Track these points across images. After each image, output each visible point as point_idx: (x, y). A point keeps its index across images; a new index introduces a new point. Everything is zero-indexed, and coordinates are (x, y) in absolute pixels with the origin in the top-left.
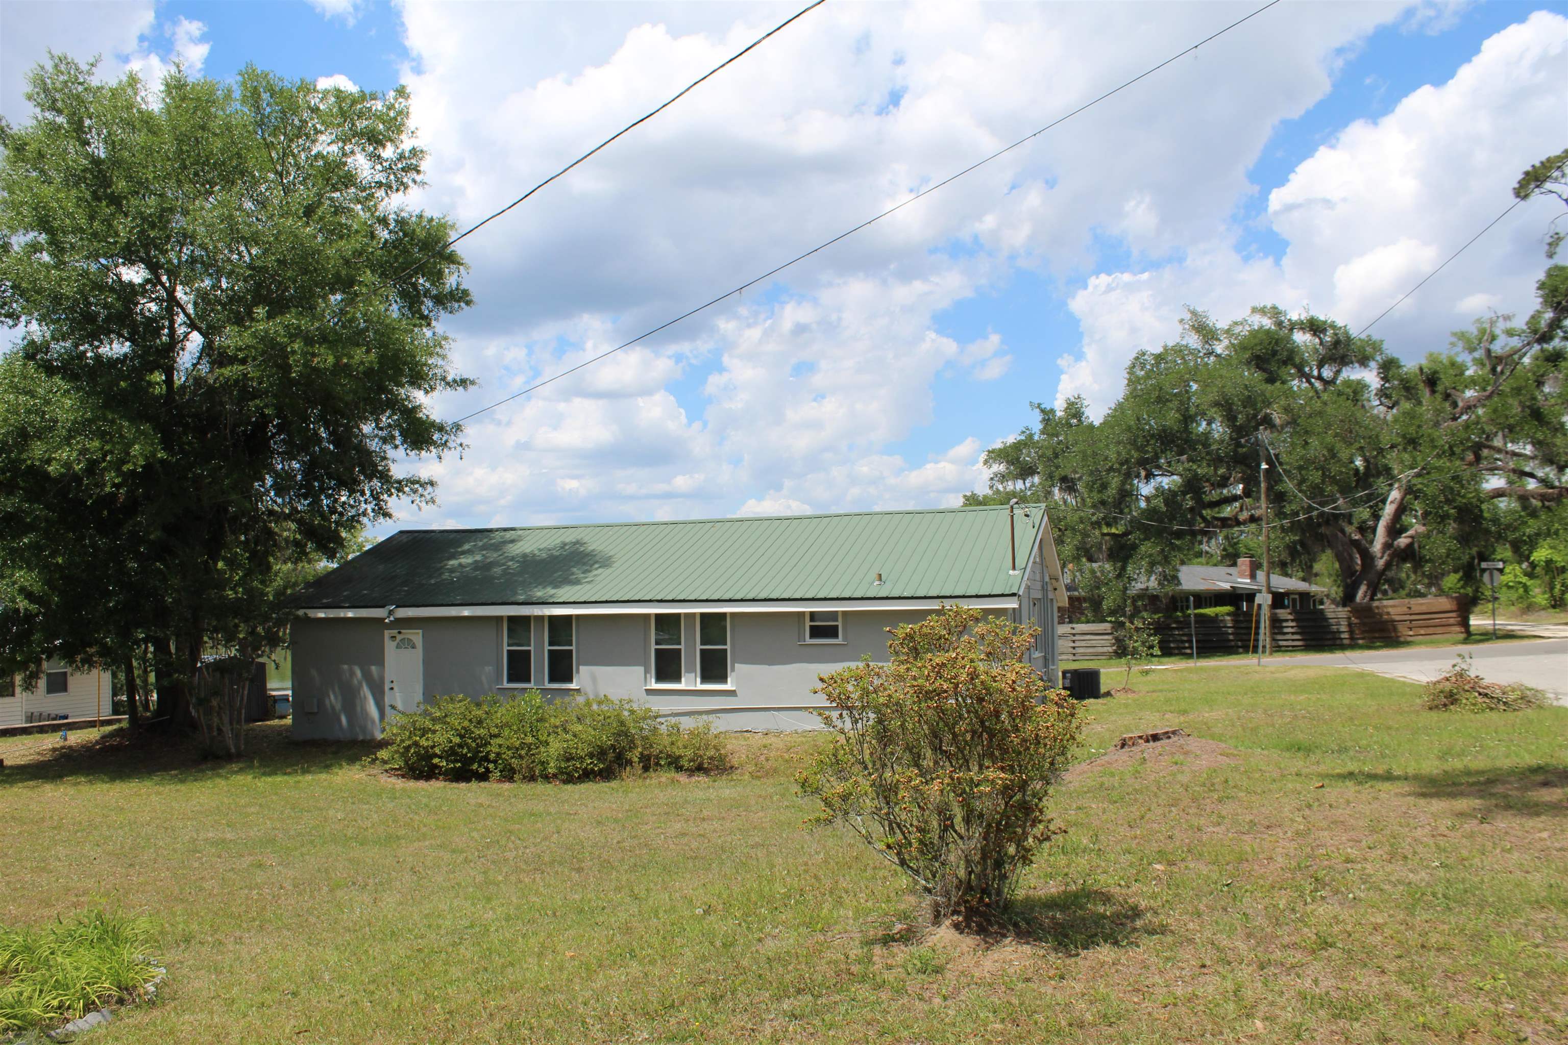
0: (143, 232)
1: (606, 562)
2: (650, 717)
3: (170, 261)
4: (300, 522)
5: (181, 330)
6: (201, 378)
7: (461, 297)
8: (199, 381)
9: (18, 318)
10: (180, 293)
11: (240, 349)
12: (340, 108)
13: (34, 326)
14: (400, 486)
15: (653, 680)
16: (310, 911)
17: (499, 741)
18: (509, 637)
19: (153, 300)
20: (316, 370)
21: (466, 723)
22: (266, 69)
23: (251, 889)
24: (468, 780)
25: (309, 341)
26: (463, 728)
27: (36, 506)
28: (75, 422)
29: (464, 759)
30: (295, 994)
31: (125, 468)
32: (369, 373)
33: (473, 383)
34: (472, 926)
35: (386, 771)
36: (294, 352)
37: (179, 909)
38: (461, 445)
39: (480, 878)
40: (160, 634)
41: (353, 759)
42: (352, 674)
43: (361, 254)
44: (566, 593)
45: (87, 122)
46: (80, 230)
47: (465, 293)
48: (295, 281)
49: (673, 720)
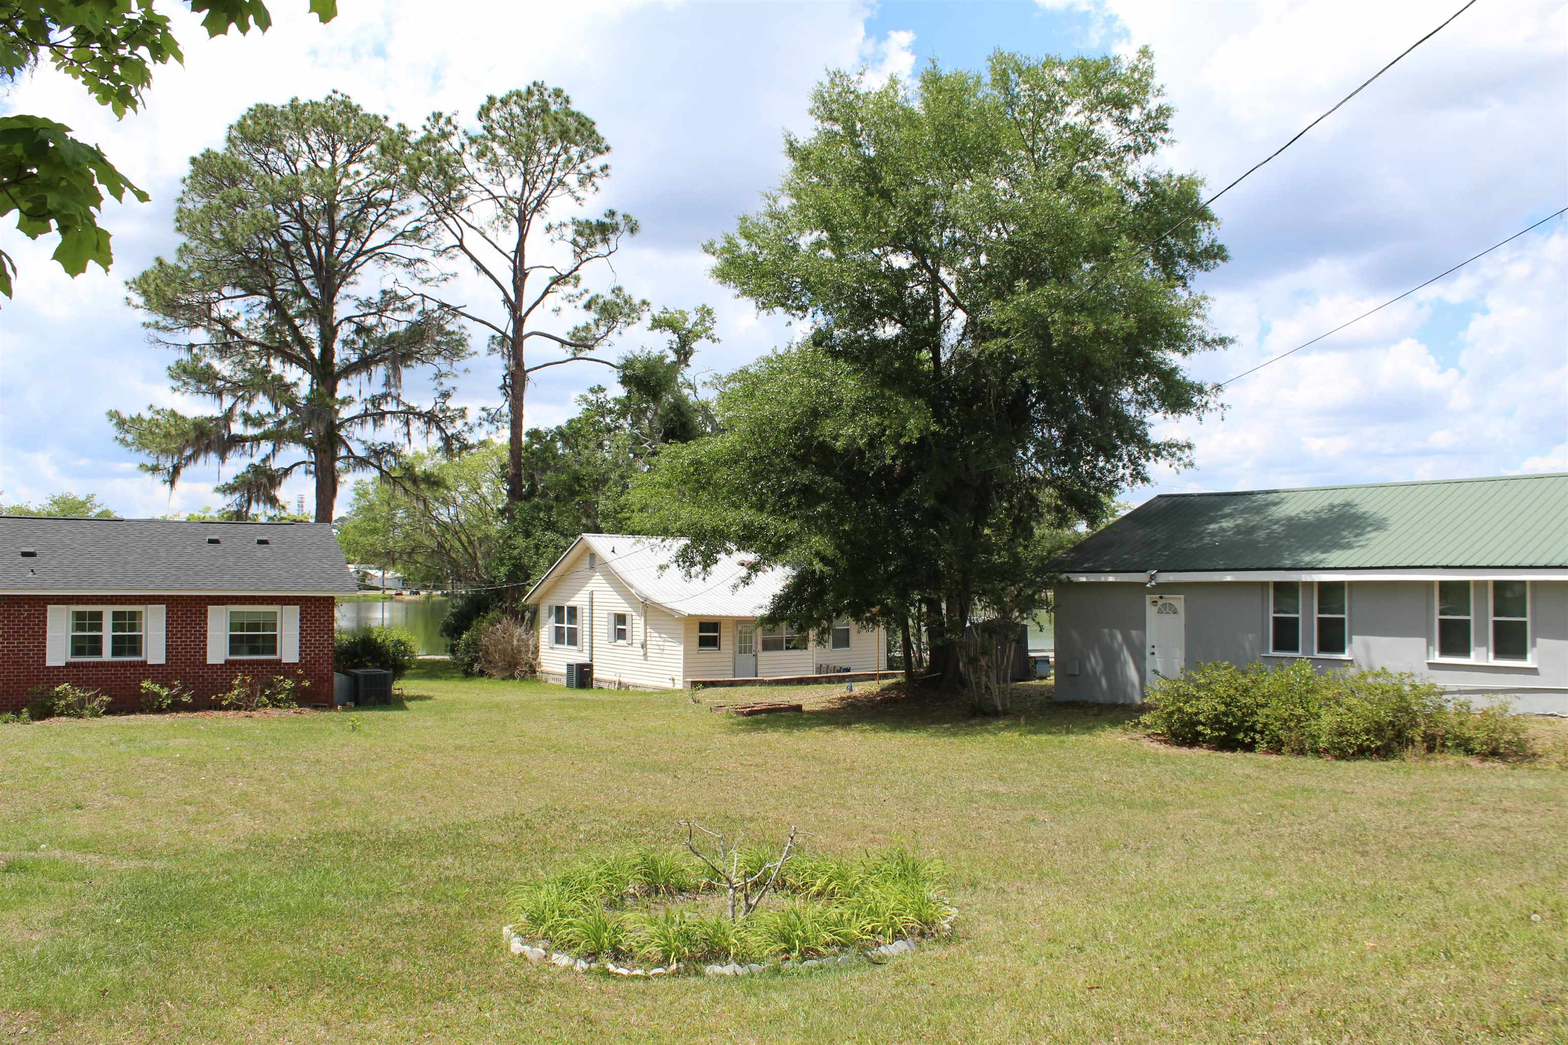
0: (909, 220)
1: (1380, 525)
2: (1434, 694)
3: (933, 245)
4: (1061, 488)
5: (945, 309)
6: (965, 353)
7: (1216, 253)
8: (964, 357)
9: (807, 309)
10: (943, 273)
11: (1003, 323)
12: (1086, 77)
13: (820, 317)
14: (1158, 450)
15: (1437, 653)
16: (1085, 869)
17: (1266, 711)
18: (1275, 605)
19: (920, 283)
20: (1075, 338)
21: (1232, 692)
22: (1013, 51)
23: (1026, 842)
24: (1233, 749)
25: (1068, 310)
26: (1229, 696)
27: (827, 478)
28: (858, 401)
29: (1229, 727)
30: (1081, 949)
31: (902, 441)
32: (1128, 338)
33: (1232, 341)
34: (1254, 902)
35: (1149, 736)
36: (1054, 322)
37: (963, 854)
38: (1222, 406)
39: (1256, 852)
40: (934, 596)
41: (1115, 723)
42: (1113, 637)
43: (1112, 220)
44: (1336, 558)
45: (859, 126)
46: (856, 225)
47: (1221, 248)
48: (1051, 253)
49: (1462, 698)
